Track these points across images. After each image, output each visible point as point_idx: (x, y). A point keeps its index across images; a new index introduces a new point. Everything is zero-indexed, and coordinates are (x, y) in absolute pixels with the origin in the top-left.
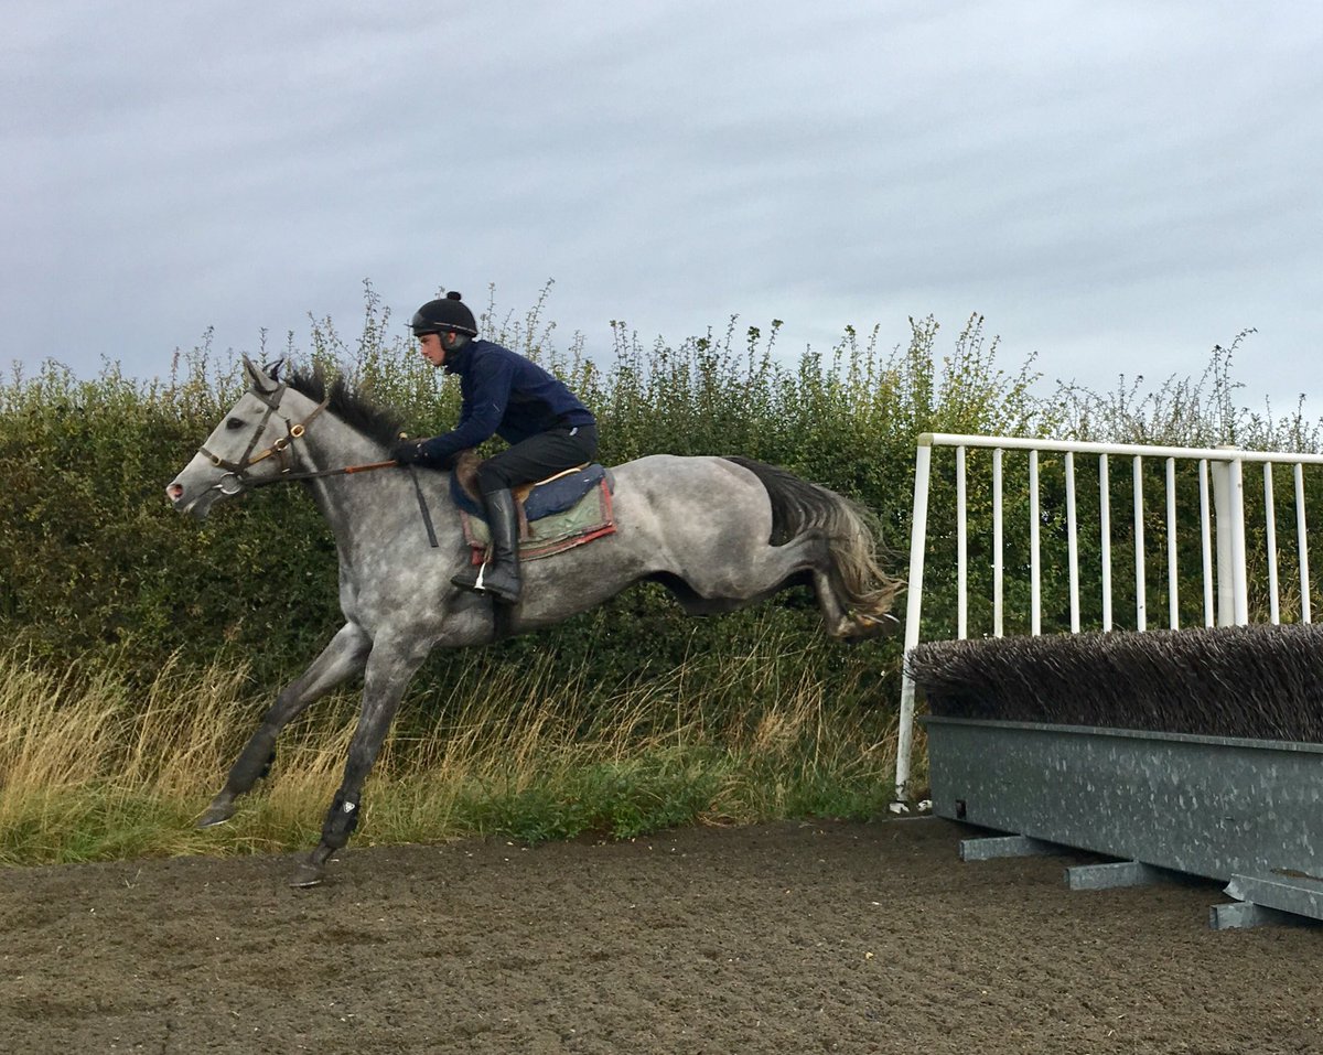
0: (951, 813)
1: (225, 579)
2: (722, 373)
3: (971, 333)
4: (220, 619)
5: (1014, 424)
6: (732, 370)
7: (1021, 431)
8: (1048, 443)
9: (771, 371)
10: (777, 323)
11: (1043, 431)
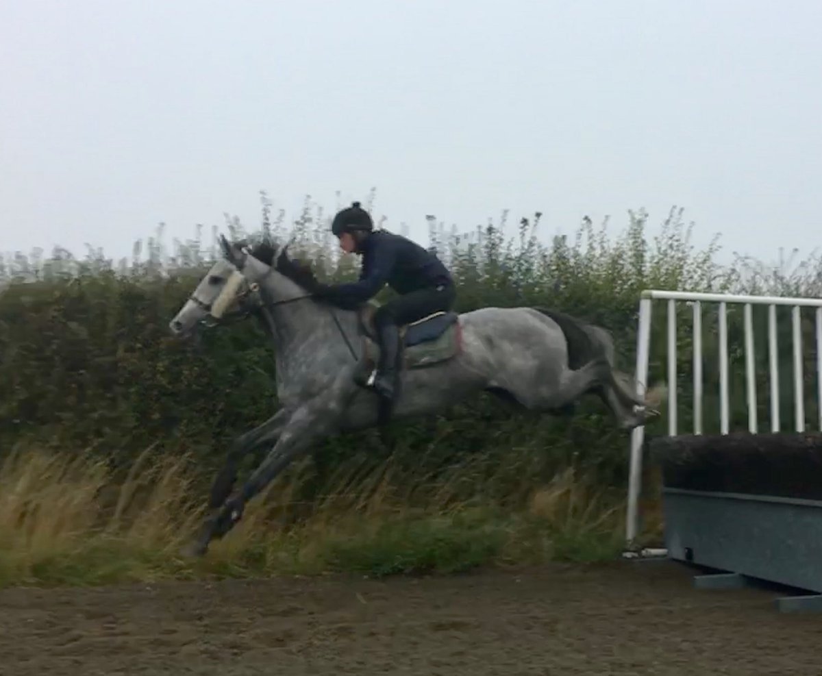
0: (682, 556)
1: (172, 394)
2: (502, 250)
3: (673, 220)
4: (170, 422)
5: (704, 284)
6: (508, 249)
7: (709, 288)
8: (728, 296)
9: (535, 248)
10: (538, 215)
11: (724, 288)
